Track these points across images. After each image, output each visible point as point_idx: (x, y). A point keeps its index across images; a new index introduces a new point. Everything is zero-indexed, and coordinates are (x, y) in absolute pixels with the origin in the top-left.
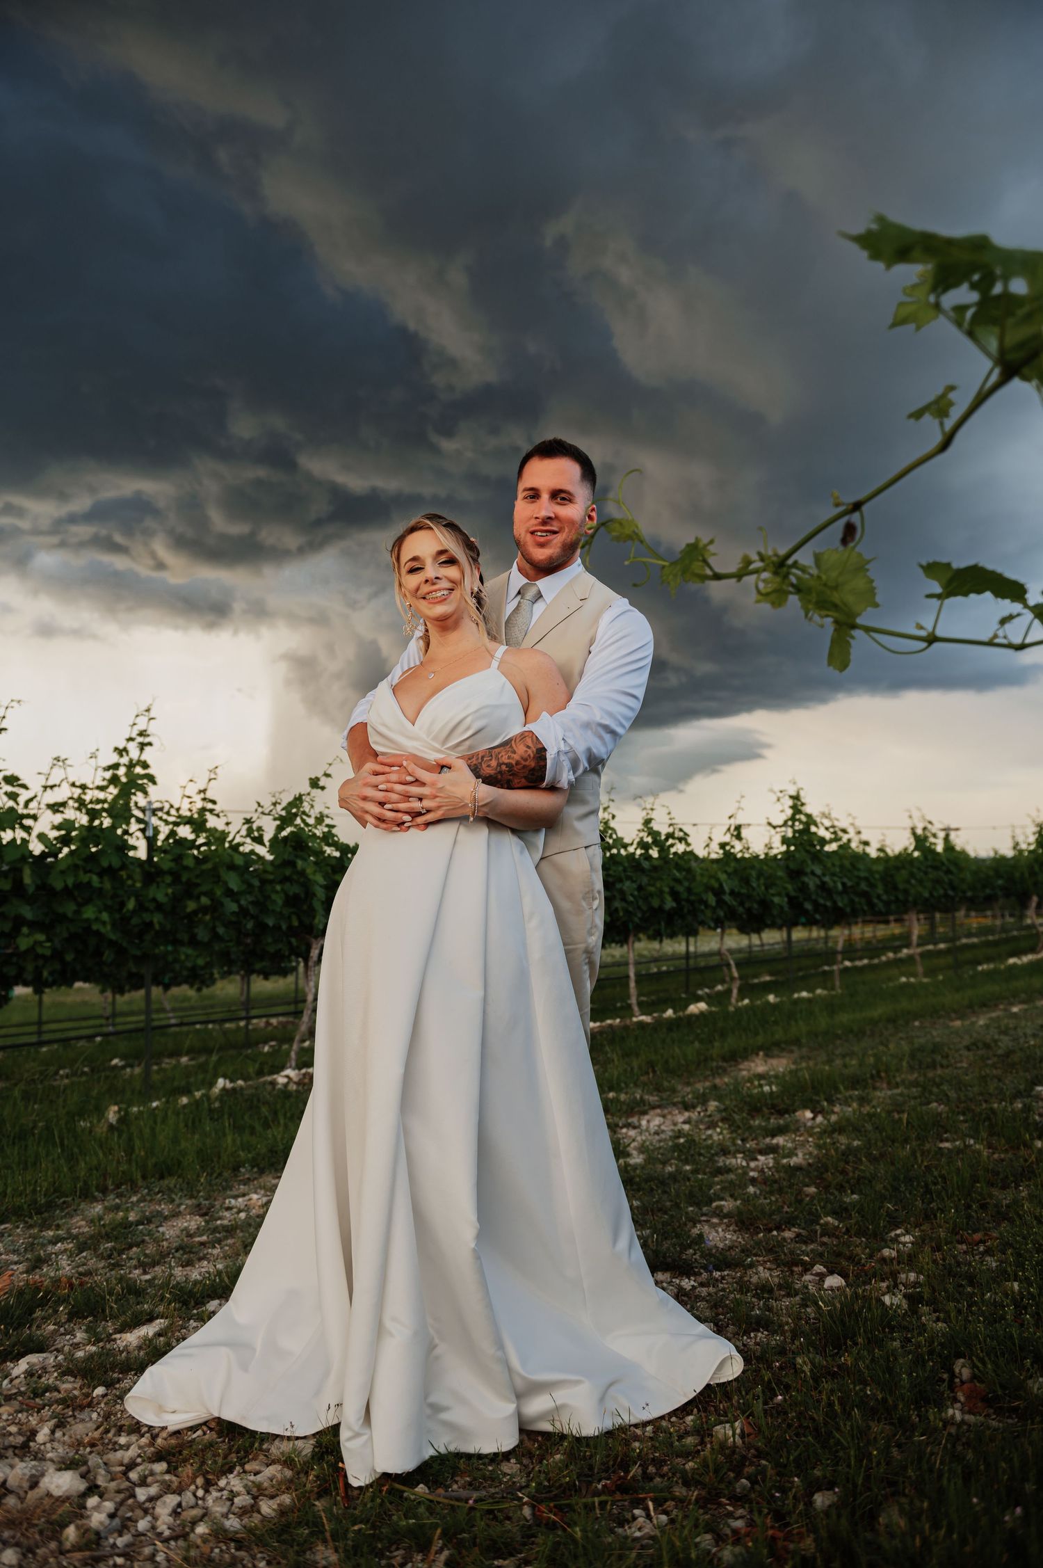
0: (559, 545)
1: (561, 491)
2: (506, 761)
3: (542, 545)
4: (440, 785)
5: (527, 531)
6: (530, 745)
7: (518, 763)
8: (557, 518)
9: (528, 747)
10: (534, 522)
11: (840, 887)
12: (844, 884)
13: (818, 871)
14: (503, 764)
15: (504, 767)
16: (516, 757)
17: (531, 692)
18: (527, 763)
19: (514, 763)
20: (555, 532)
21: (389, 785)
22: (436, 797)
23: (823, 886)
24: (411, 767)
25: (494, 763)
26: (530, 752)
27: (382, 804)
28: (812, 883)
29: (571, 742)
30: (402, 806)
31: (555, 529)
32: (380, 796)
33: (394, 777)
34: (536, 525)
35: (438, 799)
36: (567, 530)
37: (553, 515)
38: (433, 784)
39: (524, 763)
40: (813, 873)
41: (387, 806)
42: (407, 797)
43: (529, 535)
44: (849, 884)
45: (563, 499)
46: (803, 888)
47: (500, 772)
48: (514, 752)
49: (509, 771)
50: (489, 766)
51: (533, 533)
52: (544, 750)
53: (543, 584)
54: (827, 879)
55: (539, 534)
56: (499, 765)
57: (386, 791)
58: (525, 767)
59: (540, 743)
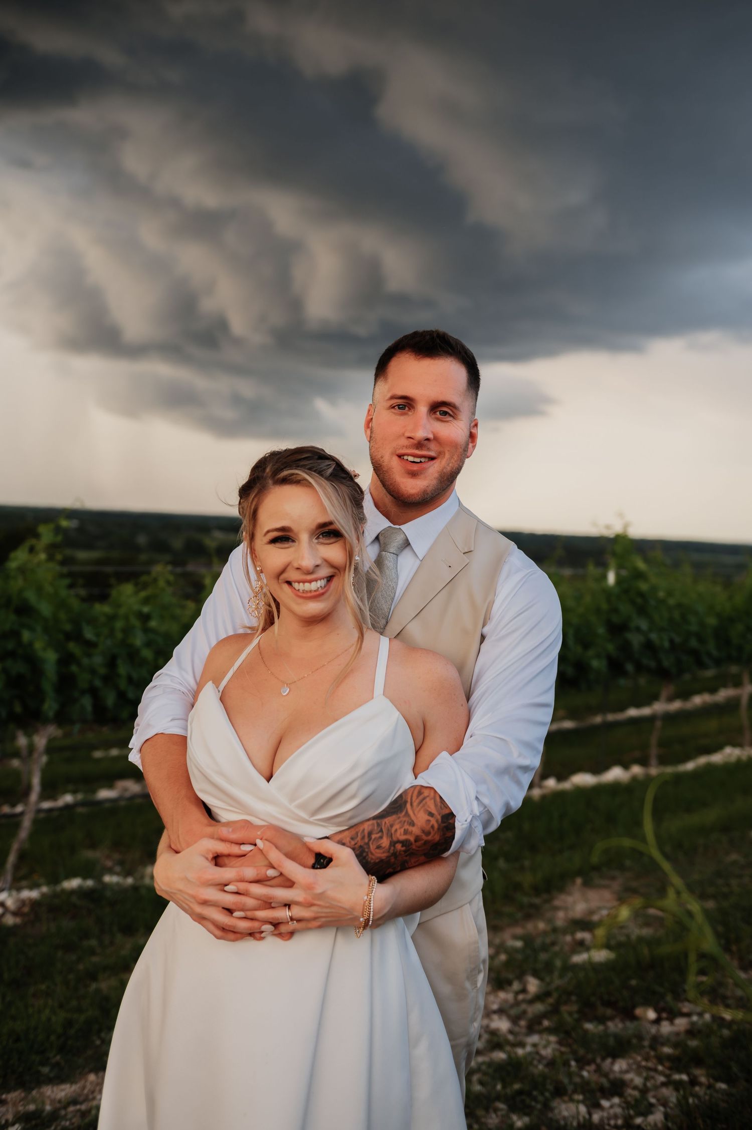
0: (436, 475)
1: (444, 404)
2: (403, 838)
3: (413, 474)
4: (319, 890)
5: (393, 454)
6: (434, 811)
7: (417, 839)
8: (436, 439)
9: (431, 814)
10: (405, 442)
11: (666, 644)
12: (672, 641)
13: (644, 625)
14: (399, 841)
15: (399, 847)
16: (416, 830)
17: (428, 725)
18: (430, 838)
19: (412, 839)
20: (432, 459)
21: (242, 886)
22: (312, 905)
23: (649, 646)
24: (275, 856)
25: (385, 842)
26: (433, 821)
27: (230, 911)
28: (636, 640)
29: (486, 801)
30: (262, 914)
31: (432, 454)
32: (229, 900)
33: (250, 872)
34: (407, 447)
35: (314, 909)
36: (447, 455)
37: (431, 436)
38: (309, 888)
39: (425, 838)
40: (638, 629)
41: (236, 914)
42: (268, 904)
43: (395, 459)
44: (678, 640)
45: (445, 413)
46: (625, 647)
47: (395, 855)
48: (412, 824)
49: (405, 851)
50: (379, 847)
51: (400, 456)
52: (451, 816)
53: (412, 529)
54: (654, 636)
55: (411, 459)
56: (393, 844)
57: (237, 893)
58: (426, 842)
59: (447, 807)
